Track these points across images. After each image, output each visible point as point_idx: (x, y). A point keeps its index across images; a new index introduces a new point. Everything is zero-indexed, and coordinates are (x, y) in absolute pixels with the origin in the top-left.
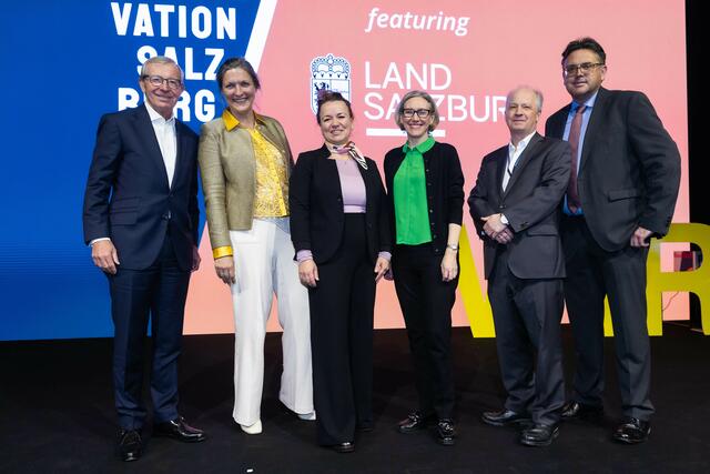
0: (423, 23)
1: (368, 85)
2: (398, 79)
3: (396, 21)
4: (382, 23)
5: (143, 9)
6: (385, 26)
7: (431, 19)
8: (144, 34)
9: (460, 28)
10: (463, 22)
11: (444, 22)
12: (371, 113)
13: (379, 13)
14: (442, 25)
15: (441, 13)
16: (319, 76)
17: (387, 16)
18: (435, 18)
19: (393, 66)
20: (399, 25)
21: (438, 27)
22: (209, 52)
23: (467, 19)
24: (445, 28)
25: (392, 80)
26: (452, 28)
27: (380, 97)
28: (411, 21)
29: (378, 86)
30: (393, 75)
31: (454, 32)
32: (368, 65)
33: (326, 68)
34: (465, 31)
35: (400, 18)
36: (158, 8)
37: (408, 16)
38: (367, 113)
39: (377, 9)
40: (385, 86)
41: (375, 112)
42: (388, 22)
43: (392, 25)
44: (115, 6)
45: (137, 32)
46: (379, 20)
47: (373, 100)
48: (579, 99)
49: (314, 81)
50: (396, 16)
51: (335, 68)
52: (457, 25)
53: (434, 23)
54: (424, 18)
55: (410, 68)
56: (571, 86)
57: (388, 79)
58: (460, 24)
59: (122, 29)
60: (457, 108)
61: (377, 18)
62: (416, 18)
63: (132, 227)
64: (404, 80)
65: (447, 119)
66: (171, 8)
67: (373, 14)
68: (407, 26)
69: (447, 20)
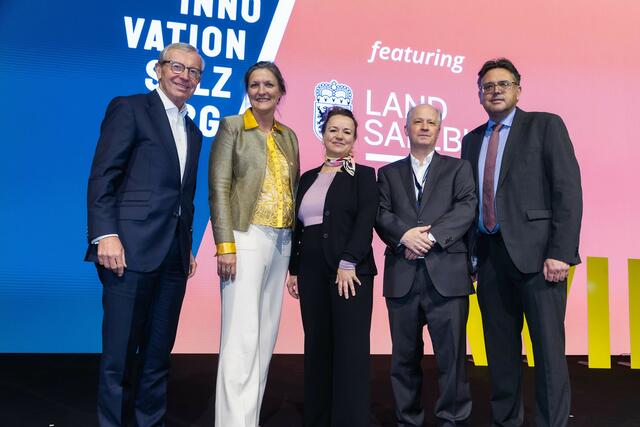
0: (422, 58)
1: (369, 112)
2: (397, 108)
3: (397, 55)
4: (385, 55)
5: (156, 25)
6: (386, 58)
7: (429, 55)
8: (154, 49)
9: (455, 66)
10: (459, 60)
11: (442, 59)
12: (370, 139)
13: (381, 46)
14: (439, 61)
15: (439, 51)
16: (322, 99)
17: (388, 50)
18: (433, 54)
19: (393, 96)
20: (399, 59)
21: (436, 63)
22: (217, 70)
23: (462, 58)
24: (442, 64)
25: (393, 108)
26: (449, 65)
27: (380, 125)
28: (411, 56)
29: (378, 114)
30: (393, 104)
31: (450, 69)
32: (369, 93)
33: (329, 93)
34: (461, 69)
35: (401, 52)
36: (170, 25)
37: (408, 51)
38: (367, 139)
39: (380, 43)
40: (384, 114)
41: (375, 138)
42: (389, 55)
43: (393, 58)
44: (128, 20)
45: (148, 46)
46: (381, 53)
47: (373, 126)
48: (496, 116)
49: (318, 105)
50: (397, 50)
51: (338, 94)
52: (453, 62)
53: (433, 59)
54: (423, 53)
55: (408, 98)
56: (488, 103)
57: (388, 107)
58: (456, 62)
59: (133, 42)
60: (451, 139)
61: (379, 51)
62: (416, 53)
63: (142, 223)
64: (403, 110)
65: (442, 149)
66: (183, 26)
67: (375, 47)
68: (407, 60)
69: (444, 57)
